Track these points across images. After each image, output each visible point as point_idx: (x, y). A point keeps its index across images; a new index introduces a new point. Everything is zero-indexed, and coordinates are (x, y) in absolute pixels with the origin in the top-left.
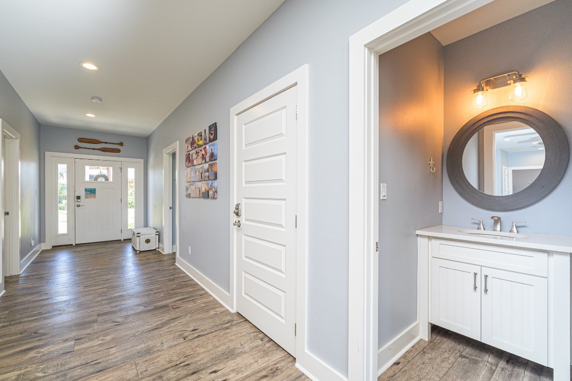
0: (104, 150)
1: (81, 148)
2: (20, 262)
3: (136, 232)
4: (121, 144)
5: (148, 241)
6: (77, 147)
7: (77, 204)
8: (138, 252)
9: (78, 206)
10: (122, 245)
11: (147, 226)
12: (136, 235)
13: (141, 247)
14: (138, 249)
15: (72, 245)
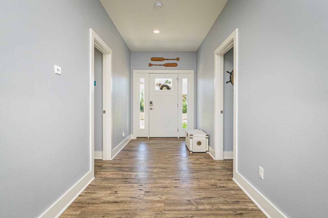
0: (166, 65)
1: (153, 65)
2: (112, 150)
3: (189, 134)
4: (178, 59)
5: (199, 143)
6: (150, 65)
7: (150, 107)
8: (191, 152)
9: (151, 109)
10: (178, 142)
11: (196, 128)
12: (189, 136)
13: (194, 148)
14: (191, 150)
15: (147, 137)
